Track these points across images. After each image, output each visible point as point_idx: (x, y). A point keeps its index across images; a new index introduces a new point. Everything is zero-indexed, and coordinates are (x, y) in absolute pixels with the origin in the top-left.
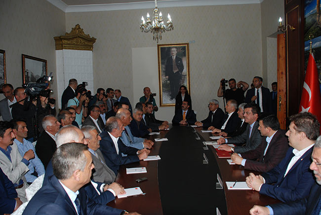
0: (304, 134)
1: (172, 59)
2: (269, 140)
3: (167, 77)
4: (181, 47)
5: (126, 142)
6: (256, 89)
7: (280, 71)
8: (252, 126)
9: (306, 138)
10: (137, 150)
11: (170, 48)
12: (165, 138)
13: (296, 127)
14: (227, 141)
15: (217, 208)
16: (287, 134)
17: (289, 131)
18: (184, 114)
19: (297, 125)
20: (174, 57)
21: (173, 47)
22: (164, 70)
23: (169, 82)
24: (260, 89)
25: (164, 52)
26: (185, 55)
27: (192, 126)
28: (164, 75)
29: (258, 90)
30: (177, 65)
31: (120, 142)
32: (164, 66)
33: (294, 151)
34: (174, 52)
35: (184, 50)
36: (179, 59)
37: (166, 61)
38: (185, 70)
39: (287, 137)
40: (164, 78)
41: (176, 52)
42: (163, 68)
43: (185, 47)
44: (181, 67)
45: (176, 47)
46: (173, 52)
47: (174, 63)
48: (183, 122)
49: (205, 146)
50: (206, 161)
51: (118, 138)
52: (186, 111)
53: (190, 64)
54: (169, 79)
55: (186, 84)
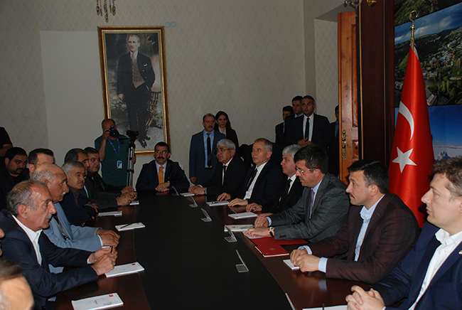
1: (131, 60)
3: (121, 96)
4: (148, 34)
6: (306, 117)
7: (344, 84)
10: (88, 254)
11: (125, 35)
13: (452, 186)
14: (270, 222)
18: (161, 171)
20: (135, 56)
21: (133, 34)
22: (114, 80)
23: (124, 106)
24: (311, 118)
25: (113, 45)
26: (157, 52)
27: (185, 195)
28: (115, 93)
29: (308, 119)
30: (141, 72)
32: (113, 73)
34: (134, 44)
35: (154, 40)
36: (144, 59)
37: (117, 62)
38: (158, 83)
40: (115, 98)
41: (139, 45)
42: (111, 76)
43: (156, 34)
44: (150, 77)
45: (136, 34)
46: (132, 44)
47: (135, 68)
48: (163, 187)
51: (39, 232)
52: (164, 166)
53: (167, 70)
54: (125, 100)
55: (160, 109)
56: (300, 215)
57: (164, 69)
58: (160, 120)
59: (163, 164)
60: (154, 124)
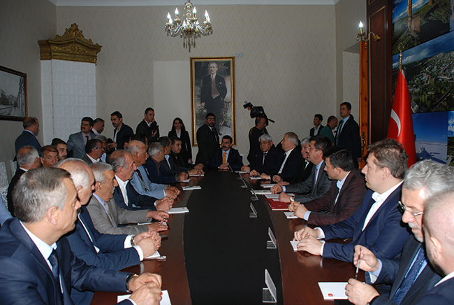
0: (388, 171)
1: (211, 79)
2: (340, 185)
3: (203, 104)
4: (223, 62)
5: (139, 189)
7: (364, 96)
8: (319, 167)
9: (391, 176)
10: (155, 200)
11: (208, 62)
12: (197, 185)
13: (377, 161)
14: (284, 189)
15: (266, 270)
16: (364, 171)
17: (366, 166)
18: (225, 155)
19: (378, 158)
20: (214, 77)
21: (213, 62)
22: (199, 93)
23: (205, 111)
25: (200, 69)
26: (229, 74)
28: (199, 102)
30: (217, 87)
31: (129, 187)
32: (199, 88)
33: (374, 196)
34: (214, 68)
35: (227, 66)
36: (220, 79)
37: (202, 81)
38: (229, 95)
39: (364, 175)
40: (199, 106)
41: (217, 69)
42: (197, 90)
43: (229, 62)
44: (223, 91)
45: (215, 62)
46: (213, 69)
47: (213, 85)
48: (225, 166)
49: (254, 195)
50: (254, 214)
51: (127, 182)
52: (228, 152)
53: (236, 86)
54: (206, 107)
55: (230, 114)
56: (309, 187)
57: (234, 86)
58: (229, 121)
59: (227, 150)
60: (225, 124)
